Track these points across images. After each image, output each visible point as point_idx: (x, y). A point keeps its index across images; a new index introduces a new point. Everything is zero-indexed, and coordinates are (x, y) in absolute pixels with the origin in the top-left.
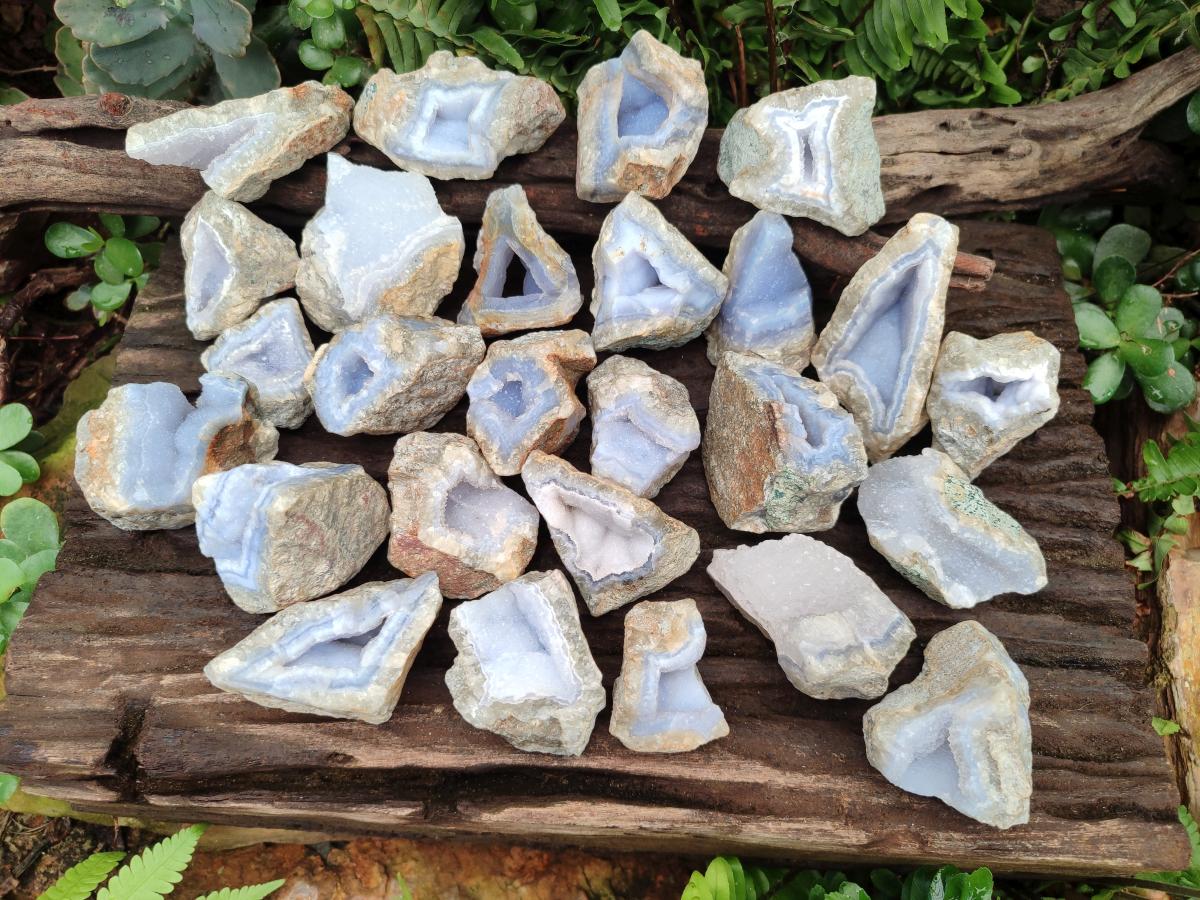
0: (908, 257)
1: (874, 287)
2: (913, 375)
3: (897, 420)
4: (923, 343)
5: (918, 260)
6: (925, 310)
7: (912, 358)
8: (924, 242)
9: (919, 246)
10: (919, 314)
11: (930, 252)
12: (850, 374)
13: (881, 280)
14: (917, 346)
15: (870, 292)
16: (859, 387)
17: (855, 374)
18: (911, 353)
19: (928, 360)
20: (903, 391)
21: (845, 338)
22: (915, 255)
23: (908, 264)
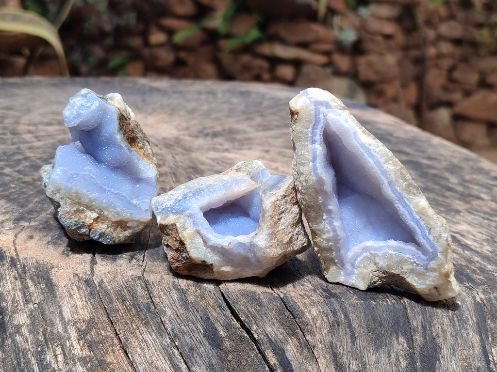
0: (314, 128)
1: (315, 169)
2: (405, 194)
3: (431, 237)
4: (385, 166)
5: (322, 121)
6: (363, 145)
7: (390, 183)
8: (313, 107)
9: (313, 112)
10: (362, 150)
11: (323, 109)
12: (365, 254)
13: (314, 160)
14: (385, 173)
15: (316, 174)
16: (380, 253)
17: (366, 249)
18: (386, 182)
19: (402, 174)
20: (411, 213)
21: (334, 230)
22: (317, 122)
23: (319, 132)
